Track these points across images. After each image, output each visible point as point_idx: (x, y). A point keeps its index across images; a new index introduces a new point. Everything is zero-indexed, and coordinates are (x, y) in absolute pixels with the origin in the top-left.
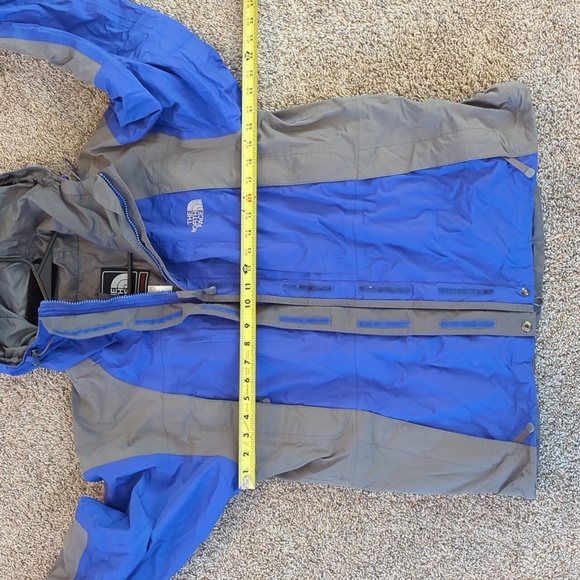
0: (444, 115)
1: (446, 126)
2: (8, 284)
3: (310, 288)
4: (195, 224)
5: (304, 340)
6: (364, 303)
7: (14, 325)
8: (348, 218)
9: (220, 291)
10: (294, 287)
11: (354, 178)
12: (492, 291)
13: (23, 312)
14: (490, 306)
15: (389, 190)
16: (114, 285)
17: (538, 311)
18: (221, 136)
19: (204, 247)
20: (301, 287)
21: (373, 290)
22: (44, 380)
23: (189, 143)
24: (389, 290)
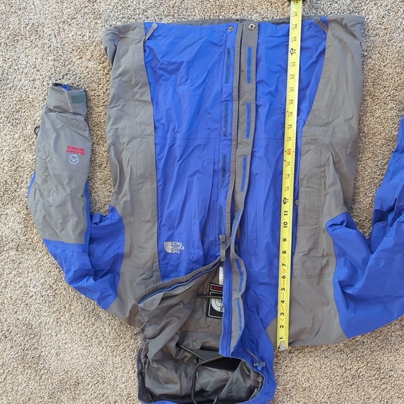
0: (118, 79)
1: (125, 79)
2: (209, 382)
3: (224, 170)
4: (180, 248)
5: (257, 174)
6: (234, 133)
7: (237, 379)
8: (178, 142)
9: (223, 232)
10: (223, 181)
11: (153, 137)
12: (228, 49)
13: (230, 372)
14: (237, 49)
15: (162, 116)
16: (218, 309)
17: (242, 21)
18: (124, 227)
19: (194, 241)
20: (223, 176)
21: (226, 127)
22: (284, 367)
23: (126, 249)
24: (226, 117)
